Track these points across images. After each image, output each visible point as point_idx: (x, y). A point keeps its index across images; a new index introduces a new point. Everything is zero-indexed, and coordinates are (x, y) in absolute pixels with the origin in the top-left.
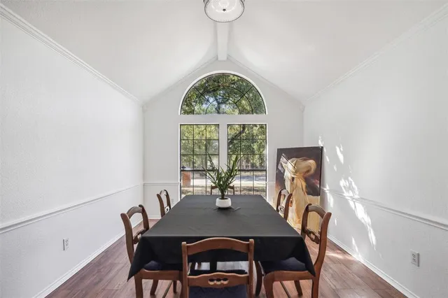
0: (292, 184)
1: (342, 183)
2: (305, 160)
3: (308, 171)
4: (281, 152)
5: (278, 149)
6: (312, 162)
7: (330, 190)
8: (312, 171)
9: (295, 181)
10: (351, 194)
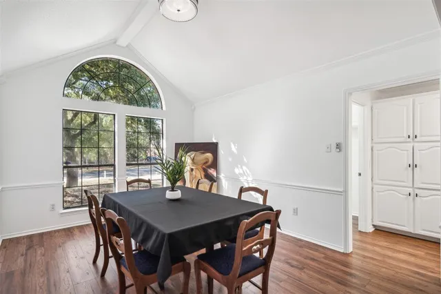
0: (191, 174)
1: (237, 171)
2: (204, 153)
3: (206, 163)
4: (178, 146)
5: (176, 144)
6: (209, 155)
7: (225, 177)
8: (210, 163)
9: (194, 172)
10: (245, 178)
